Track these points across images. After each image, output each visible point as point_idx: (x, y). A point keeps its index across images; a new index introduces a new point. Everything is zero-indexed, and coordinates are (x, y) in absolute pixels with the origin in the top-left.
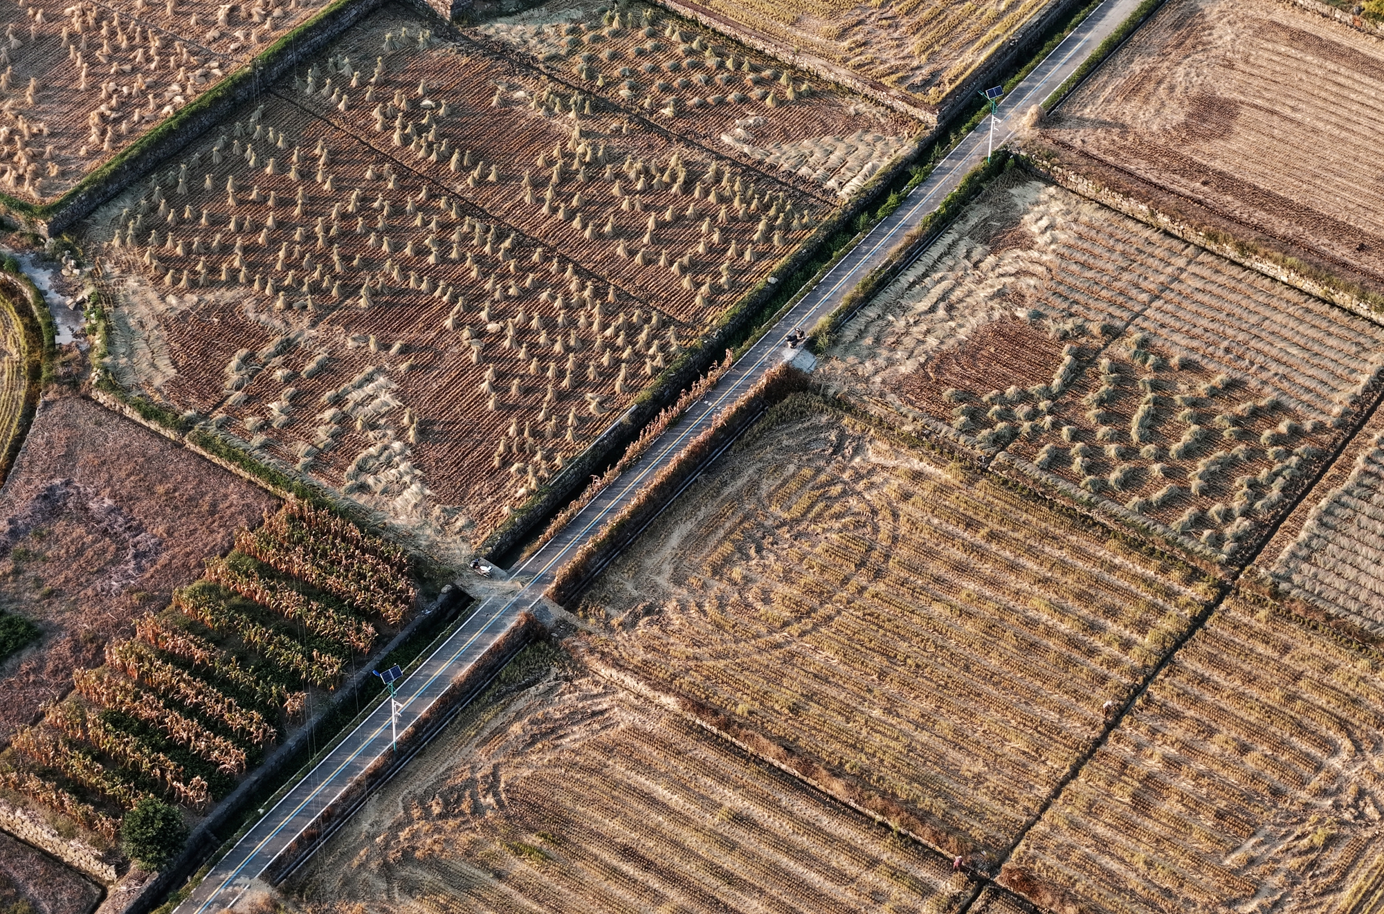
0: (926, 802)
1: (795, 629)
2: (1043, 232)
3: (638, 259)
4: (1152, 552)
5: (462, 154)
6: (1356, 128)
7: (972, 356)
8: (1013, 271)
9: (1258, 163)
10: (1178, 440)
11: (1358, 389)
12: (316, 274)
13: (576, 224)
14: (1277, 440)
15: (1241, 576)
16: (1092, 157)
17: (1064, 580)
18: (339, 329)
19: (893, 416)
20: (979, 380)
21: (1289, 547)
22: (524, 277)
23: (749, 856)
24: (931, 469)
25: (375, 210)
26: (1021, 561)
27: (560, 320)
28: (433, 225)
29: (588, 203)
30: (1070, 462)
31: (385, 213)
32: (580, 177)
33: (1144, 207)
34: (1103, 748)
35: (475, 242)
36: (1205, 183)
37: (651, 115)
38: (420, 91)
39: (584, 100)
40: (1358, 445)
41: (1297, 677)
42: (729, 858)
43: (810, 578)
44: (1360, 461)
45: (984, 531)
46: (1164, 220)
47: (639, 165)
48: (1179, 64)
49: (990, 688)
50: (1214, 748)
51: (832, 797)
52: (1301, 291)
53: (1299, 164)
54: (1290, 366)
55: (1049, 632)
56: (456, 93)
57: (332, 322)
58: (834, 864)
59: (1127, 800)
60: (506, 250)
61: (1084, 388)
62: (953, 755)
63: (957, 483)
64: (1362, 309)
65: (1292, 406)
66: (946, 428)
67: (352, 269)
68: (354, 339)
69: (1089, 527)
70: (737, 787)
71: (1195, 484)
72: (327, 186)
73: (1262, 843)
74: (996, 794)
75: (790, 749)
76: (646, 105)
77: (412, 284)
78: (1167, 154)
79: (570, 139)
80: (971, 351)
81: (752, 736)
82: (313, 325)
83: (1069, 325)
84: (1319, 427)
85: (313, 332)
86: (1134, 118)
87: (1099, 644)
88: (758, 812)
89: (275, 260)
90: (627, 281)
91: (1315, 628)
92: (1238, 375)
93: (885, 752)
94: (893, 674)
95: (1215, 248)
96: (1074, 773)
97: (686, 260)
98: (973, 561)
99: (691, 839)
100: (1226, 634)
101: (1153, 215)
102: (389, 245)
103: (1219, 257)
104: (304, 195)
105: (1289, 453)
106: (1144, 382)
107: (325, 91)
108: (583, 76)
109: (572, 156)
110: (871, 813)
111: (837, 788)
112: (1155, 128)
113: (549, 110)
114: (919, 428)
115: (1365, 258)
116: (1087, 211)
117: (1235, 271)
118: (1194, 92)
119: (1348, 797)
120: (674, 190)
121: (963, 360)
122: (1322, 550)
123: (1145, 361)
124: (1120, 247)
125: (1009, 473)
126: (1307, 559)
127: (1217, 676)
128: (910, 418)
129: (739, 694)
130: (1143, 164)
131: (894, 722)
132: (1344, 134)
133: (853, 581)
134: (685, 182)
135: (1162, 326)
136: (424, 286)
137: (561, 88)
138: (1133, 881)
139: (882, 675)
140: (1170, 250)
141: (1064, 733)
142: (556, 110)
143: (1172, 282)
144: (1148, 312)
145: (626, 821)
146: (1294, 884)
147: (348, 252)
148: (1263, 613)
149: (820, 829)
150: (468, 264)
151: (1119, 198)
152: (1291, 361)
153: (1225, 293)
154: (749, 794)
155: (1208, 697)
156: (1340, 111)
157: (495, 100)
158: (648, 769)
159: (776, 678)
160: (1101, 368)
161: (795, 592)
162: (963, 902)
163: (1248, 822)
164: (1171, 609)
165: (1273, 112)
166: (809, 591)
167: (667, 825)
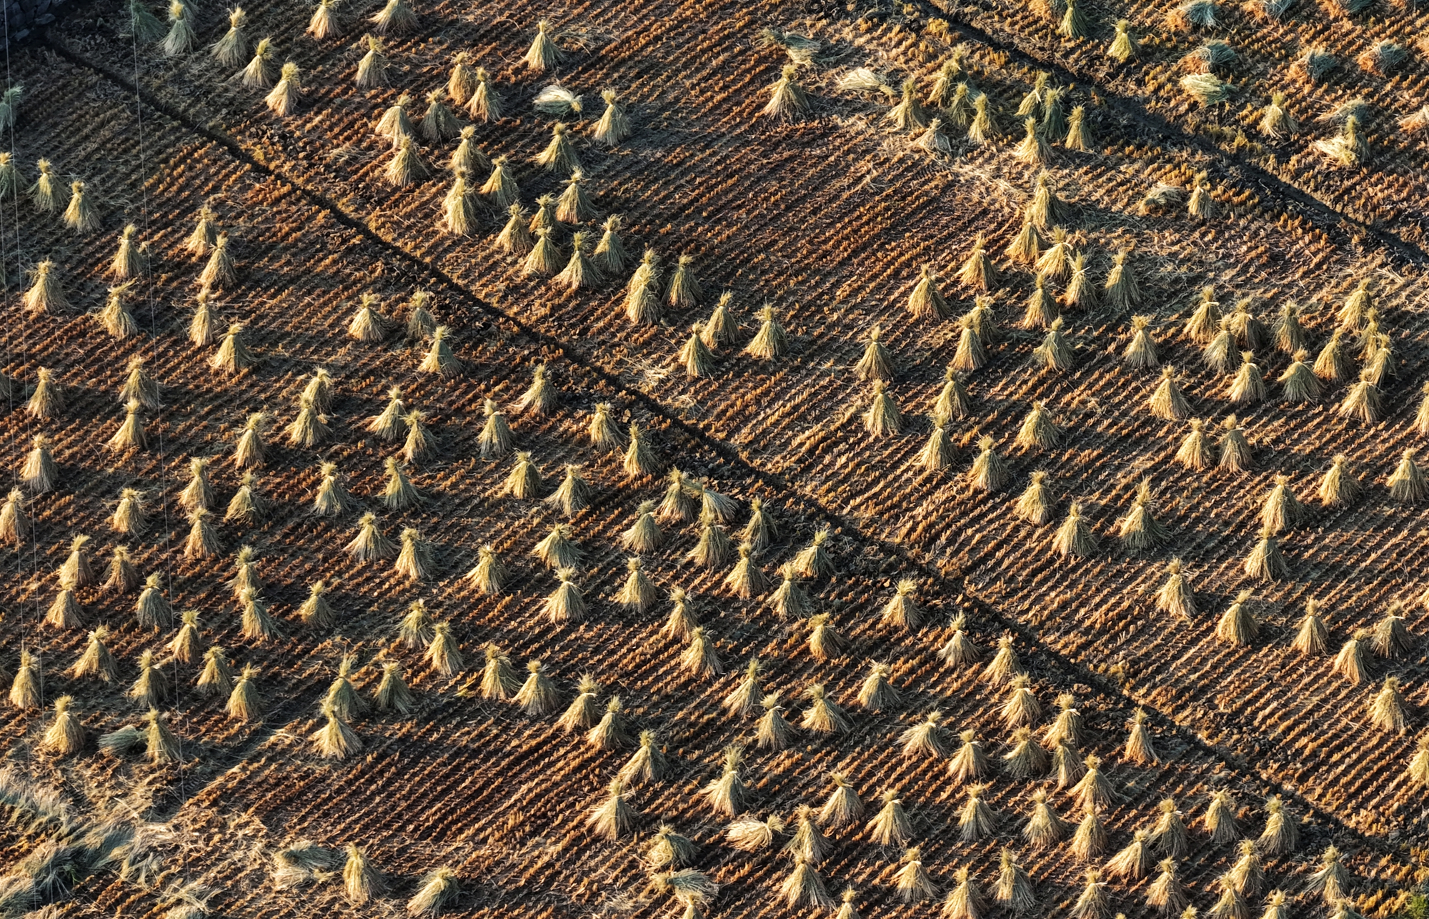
3: (1226, 626)
5: (665, 269)
12: (178, 643)
13: (1029, 504)
18: (245, 822)
22: (854, 674)
25: (377, 440)
27: (966, 815)
28: (563, 494)
29: (1067, 438)
31: (409, 449)
32: (1046, 352)
35: (698, 553)
37: (1283, 157)
38: (534, 57)
39: (1066, 104)
47: (1237, 320)
56: (650, 68)
57: (227, 800)
60: (801, 584)
67: (297, 628)
68: (295, 858)
72: (222, 358)
76: (1266, 126)
77: (489, 684)
79: (1016, 227)
82: (163, 808)
85: (162, 832)
89: (49, 594)
90: (1186, 695)
97: (1381, 632)
102: (419, 555)
104: (146, 386)
107: (224, 48)
108: (1066, 25)
109: (1021, 283)
113: (953, 133)
120: (1348, 405)
134: (1386, 380)
136: (528, 693)
137: (992, 63)
142: (976, 132)
147: (285, 573)
150: (673, 623)
157: (778, 92)
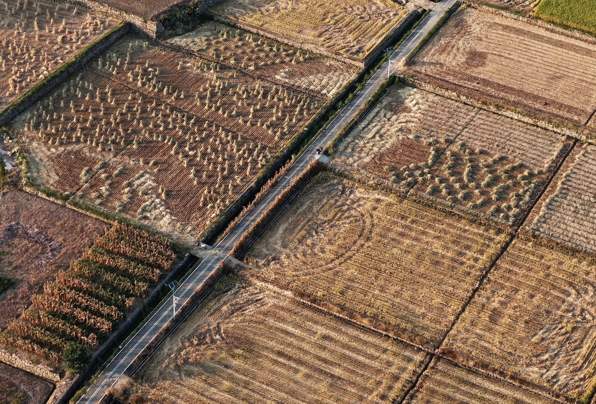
0: (403, 325)
1: (337, 262)
2: (414, 106)
3: (248, 124)
4: (480, 224)
5: (168, 88)
6: (535, 60)
7: (393, 154)
8: (405, 121)
9: (498, 75)
10: (483, 181)
11: (554, 157)
12: (113, 137)
13: (220, 112)
14: (524, 178)
15: (519, 230)
16: (430, 76)
17: (446, 236)
18: (126, 157)
19: (364, 178)
20: (397, 163)
21: (537, 218)
22: (201, 134)
23: (332, 352)
24: (383, 198)
25: (134, 111)
26: (427, 230)
27: (219, 149)
28: (160, 115)
29: (223, 104)
30: (440, 191)
31: (139, 112)
32: (219, 94)
33: (454, 94)
34: (473, 300)
35: (179, 121)
36: (478, 83)
37: (245, 70)
38: (147, 65)
39: (216, 66)
40: (557, 178)
41: (549, 267)
42: (324, 353)
43: (340, 242)
44: (559, 183)
45: (409, 220)
46: (463, 98)
47: (243, 88)
48: (459, 40)
49: (422, 280)
50: (519, 297)
51: (363, 326)
52: (524, 122)
53: (515, 74)
54: (524, 150)
55: (443, 257)
56: (162, 66)
57: (123, 155)
58: (368, 352)
59: (487, 319)
60: (193, 124)
61: (442, 163)
62: (411, 306)
63: (395, 202)
64: (550, 127)
65: (528, 165)
66: (387, 181)
67: (128, 134)
68: (133, 161)
69: (453, 216)
70: (322, 325)
71: (494, 197)
72: (113, 103)
73: (546, 332)
74: (431, 321)
75: (343, 308)
76: (242, 66)
77: (154, 138)
78: (460, 73)
79: (212, 80)
80: (393, 152)
81: (326, 304)
82: (115, 156)
83: (431, 140)
84: (540, 172)
85: (115, 159)
86: (445, 61)
87: (465, 260)
88: (333, 334)
89: (95, 132)
90: (244, 133)
91: (552, 248)
92: (504, 155)
93: (383, 307)
94: (381, 277)
95: (486, 108)
96: (463, 310)
97: (268, 123)
98: (407, 232)
99: (306, 347)
100: (516, 253)
101: (459, 96)
102: (143, 124)
103: (488, 111)
104: (103, 107)
105: (530, 183)
106: (466, 159)
107: (106, 67)
108: (214, 56)
109: (214, 87)
110: (381, 331)
111: (365, 322)
112: (454, 64)
113: (202, 70)
114: (376, 182)
115: (548, 108)
116: (431, 97)
117: (496, 116)
118: (468, 50)
119: (578, 312)
120: (259, 97)
121: (390, 155)
122: (550, 218)
123: (465, 152)
124: (447, 109)
125: (416, 197)
126: (545, 222)
127: (516, 269)
128: (372, 178)
129: (317, 289)
130: (452, 78)
131: (385, 295)
132: (531, 62)
133: (359, 242)
134: (263, 94)
135: (469, 138)
136: (160, 139)
137: (206, 62)
138: (495, 350)
139: (376, 277)
140: (467, 109)
141: (456, 295)
142: (205, 70)
143: (470, 121)
144: (463, 133)
145: (278, 342)
146: (562, 347)
147: (126, 128)
148: (530, 244)
149: (360, 339)
150: (177, 129)
151: (443, 91)
152: (525, 148)
153: (493, 124)
154: (328, 327)
155: (513, 277)
156: (528, 54)
157: (179, 67)
158: (284, 320)
159: (333, 282)
160: (447, 155)
161: (334, 248)
162: (425, 363)
163: (539, 324)
164: (492, 245)
165: (501, 56)
166: (340, 247)
167: (295, 342)
